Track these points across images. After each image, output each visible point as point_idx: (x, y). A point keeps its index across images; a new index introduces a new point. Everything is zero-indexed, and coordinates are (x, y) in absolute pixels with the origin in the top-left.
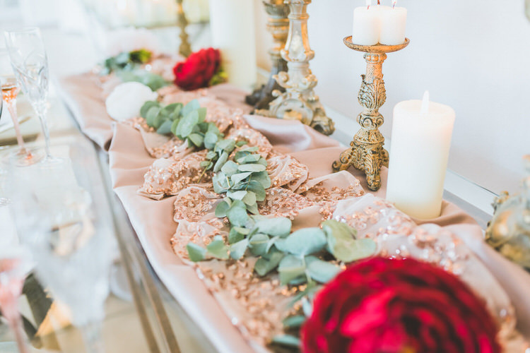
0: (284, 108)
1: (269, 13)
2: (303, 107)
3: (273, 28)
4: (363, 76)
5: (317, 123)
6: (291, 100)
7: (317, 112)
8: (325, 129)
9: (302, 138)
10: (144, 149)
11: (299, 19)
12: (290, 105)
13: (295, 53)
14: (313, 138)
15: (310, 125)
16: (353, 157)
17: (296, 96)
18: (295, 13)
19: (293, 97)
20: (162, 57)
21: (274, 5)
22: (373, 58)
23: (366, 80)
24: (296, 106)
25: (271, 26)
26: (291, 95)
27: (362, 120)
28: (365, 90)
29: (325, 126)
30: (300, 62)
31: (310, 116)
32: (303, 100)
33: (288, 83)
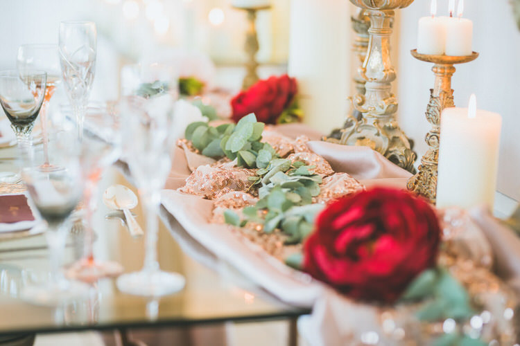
0: (356, 135)
1: (357, 31)
2: (378, 134)
3: (359, 49)
4: (432, 90)
5: (393, 153)
6: (366, 126)
7: (394, 141)
8: (400, 160)
9: (371, 166)
10: (185, 168)
11: (379, 33)
12: (364, 133)
13: (373, 71)
14: (384, 166)
15: (385, 155)
16: (420, 181)
17: (371, 122)
18: (376, 27)
19: (368, 123)
20: (217, 91)
21: (363, 22)
22: (439, 70)
23: (434, 95)
24: (370, 134)
25: (357, 46)
26: (365, 120)
27: (428, 138)
28: (432, 105)
29: (400, 156)
30: (378, 82)
31: (385, 145)
32: (379, 127)
33: (364, 107)
